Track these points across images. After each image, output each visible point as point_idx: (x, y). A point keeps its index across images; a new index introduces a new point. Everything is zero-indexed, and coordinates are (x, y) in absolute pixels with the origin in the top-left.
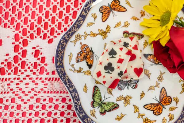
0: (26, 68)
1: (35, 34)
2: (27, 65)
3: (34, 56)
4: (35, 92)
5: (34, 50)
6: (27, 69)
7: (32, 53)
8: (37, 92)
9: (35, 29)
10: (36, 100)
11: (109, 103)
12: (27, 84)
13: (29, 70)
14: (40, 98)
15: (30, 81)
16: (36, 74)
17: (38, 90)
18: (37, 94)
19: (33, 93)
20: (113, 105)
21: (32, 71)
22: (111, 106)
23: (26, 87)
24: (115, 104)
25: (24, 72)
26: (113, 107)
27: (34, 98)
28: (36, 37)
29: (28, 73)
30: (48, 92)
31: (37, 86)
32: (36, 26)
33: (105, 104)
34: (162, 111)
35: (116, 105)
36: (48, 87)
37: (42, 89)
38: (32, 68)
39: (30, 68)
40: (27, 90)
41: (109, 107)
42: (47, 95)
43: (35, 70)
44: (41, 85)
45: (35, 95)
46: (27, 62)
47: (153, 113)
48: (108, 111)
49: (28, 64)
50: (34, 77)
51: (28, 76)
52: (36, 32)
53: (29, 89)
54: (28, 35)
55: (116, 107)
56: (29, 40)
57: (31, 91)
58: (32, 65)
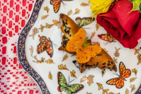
0: (7, 63)
1: (14, 32)
2: (7, 61)
3: (13, 52)
4: (16, 85)
5: (13, 46)
6: (8, 65)
7: (12, 50)
8: (18, 85)
9: (13, 27)
10: (17, 93)
11: (74, 85)
12: (8, 78)
13: (10, 65)
14: (21, 91)
15: (11, 76)
16: (16, 68)
17: (18, 83)
18: (18, 87)
19: (14, 86)
20: (78, 86)
21: (12, 66)
22: (76, 88)
23: (8, 82)
24: (79, 86)
25: (5, 67)
26: (79, 88)
27: (16, 91)
28: (14, 34)
29: (9, 68)
30: (28, 85)
31: (18, 80)
32: (14, 24)
33: (70, 86)
34: (124, 83)
35: (81, 86)
36: (28, 80)
37: (22, 83)
38: (12, 63)
39: (11, 63)
40: (8, 85)
41: (75, 89)
42: (27, 87)
43: (15, 65)
44: (21, 79)
45: (16, 88)
46: (7, 58)
47: (116, 87)
48: (74, 93)
49: (8, 59)
50: (14, 71)
51: (9, 71)
52: (14, 29)
53: (11, 83)
54: (7, 33)
55: (81, 88)
56: (8, 37)
57: (12, 85)
58: (12, 60)
